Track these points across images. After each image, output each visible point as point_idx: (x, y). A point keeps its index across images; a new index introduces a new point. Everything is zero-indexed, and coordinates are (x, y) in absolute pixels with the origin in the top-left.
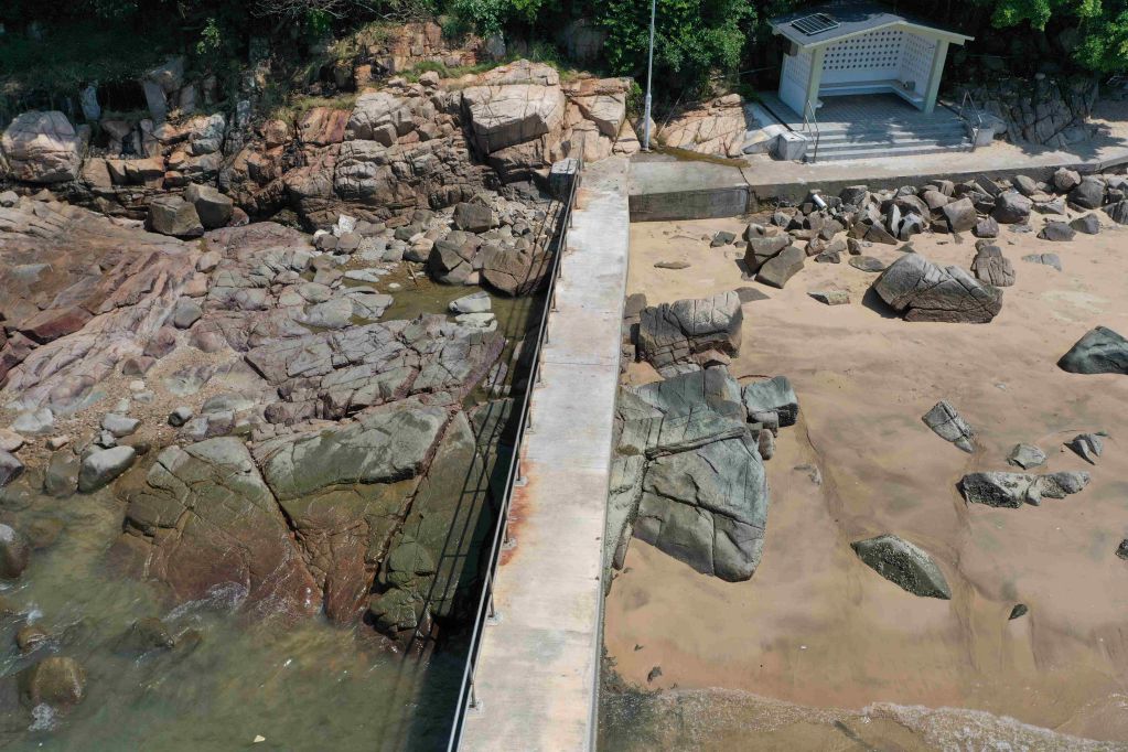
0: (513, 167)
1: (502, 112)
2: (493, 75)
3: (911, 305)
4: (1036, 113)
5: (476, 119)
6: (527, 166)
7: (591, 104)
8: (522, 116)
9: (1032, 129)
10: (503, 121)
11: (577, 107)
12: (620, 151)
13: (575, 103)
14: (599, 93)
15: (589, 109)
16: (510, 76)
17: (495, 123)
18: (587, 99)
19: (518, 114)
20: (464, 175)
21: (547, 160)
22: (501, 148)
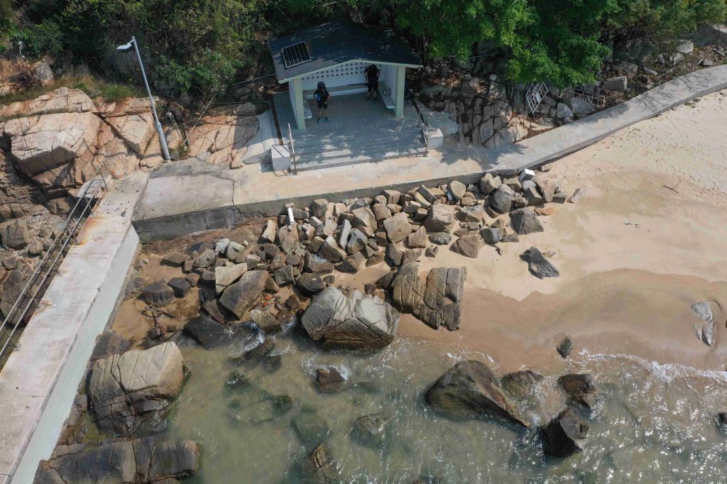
0: (51, 188)
1: (35, 145)
2: (35, 105)
3: (325, 337)
4: (482, 114)
5: (13, 152)
6: (62, 187)
7: (120, 125)
8: (49, 149)
9: (476, 131)
10: (35, 153)
11: (109, 128)
12: (144, 166)
13: (108, 124)
14: (128, 113)
15: (119, 130)
16: (50, 105)
17: (28, 155)
18: (119, 119)
19: (47, 147)
20: (13, 195)
21: (80, 181)
22: (41, 172)
